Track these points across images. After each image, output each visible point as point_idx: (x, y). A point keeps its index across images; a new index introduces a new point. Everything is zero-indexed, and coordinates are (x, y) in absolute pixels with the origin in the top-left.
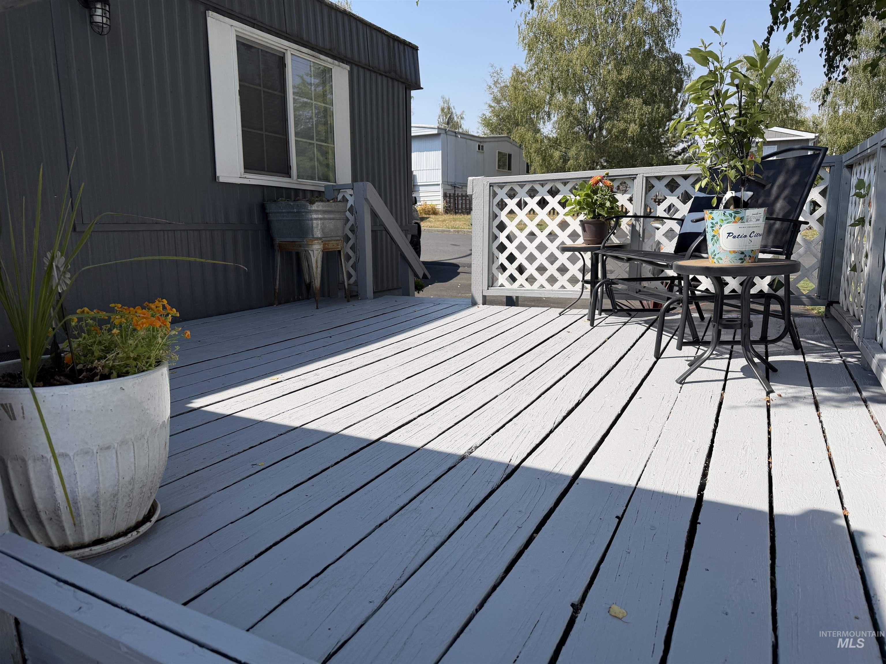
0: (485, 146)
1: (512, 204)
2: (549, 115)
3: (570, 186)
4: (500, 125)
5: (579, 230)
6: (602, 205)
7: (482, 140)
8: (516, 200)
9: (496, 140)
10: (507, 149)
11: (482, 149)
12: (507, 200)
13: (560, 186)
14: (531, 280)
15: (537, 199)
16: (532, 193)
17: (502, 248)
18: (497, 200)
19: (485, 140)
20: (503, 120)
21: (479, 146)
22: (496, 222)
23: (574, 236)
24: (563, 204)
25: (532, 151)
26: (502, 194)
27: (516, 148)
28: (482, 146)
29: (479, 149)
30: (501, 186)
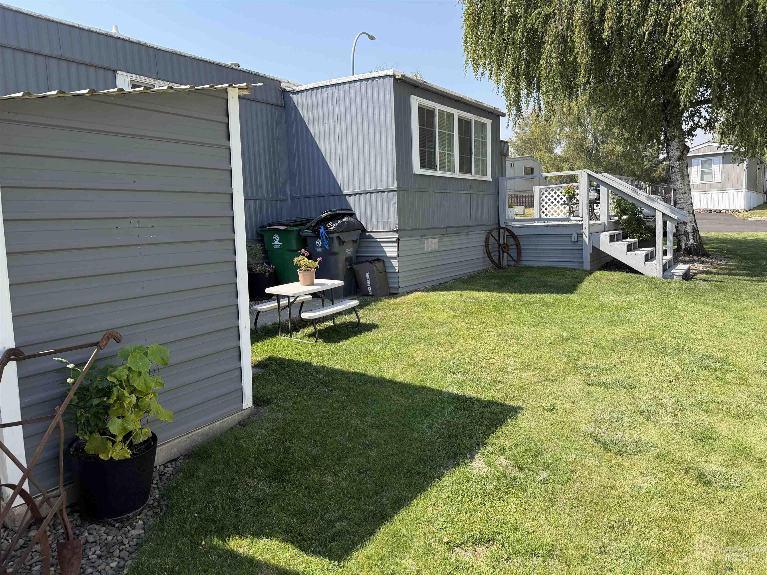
0: (516, 163)
1: (546, 194)
2: (560, 142)
3: (563, 188)
4: (523, 146)
5: (566, 200)
6: (571, 193)
7: (513, 160)
8: (548, 192)
9: (523, 159)
10: (530, 164)
11: (514, 166)
12: (545, 193)
13: (560, 188)
14: (552, 215)
15: (554, 192)
16: (552, 190)
17: (543, 206)
18: (542, 193)
19: (515, 160)
20: (525, 142)
21: (511, 164)
22: (542, 199)
23: (564, 201)
24: (561, 193)
25: (548, 165)
26: (543, 191)
27: (537, 163)
28: (514, 164)
29: (511, 166)
30: (543, 189)
